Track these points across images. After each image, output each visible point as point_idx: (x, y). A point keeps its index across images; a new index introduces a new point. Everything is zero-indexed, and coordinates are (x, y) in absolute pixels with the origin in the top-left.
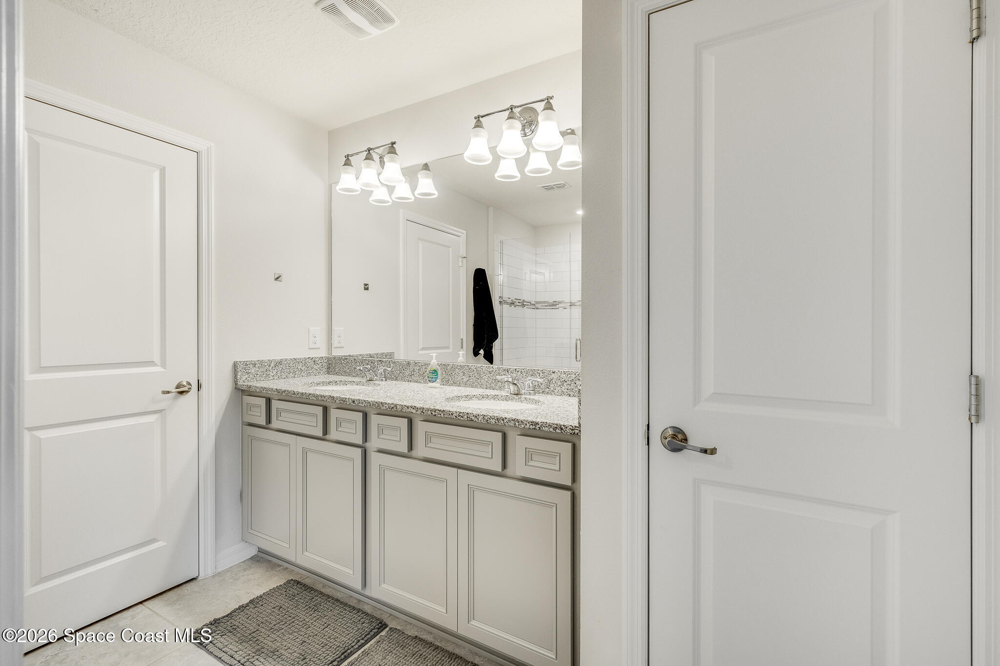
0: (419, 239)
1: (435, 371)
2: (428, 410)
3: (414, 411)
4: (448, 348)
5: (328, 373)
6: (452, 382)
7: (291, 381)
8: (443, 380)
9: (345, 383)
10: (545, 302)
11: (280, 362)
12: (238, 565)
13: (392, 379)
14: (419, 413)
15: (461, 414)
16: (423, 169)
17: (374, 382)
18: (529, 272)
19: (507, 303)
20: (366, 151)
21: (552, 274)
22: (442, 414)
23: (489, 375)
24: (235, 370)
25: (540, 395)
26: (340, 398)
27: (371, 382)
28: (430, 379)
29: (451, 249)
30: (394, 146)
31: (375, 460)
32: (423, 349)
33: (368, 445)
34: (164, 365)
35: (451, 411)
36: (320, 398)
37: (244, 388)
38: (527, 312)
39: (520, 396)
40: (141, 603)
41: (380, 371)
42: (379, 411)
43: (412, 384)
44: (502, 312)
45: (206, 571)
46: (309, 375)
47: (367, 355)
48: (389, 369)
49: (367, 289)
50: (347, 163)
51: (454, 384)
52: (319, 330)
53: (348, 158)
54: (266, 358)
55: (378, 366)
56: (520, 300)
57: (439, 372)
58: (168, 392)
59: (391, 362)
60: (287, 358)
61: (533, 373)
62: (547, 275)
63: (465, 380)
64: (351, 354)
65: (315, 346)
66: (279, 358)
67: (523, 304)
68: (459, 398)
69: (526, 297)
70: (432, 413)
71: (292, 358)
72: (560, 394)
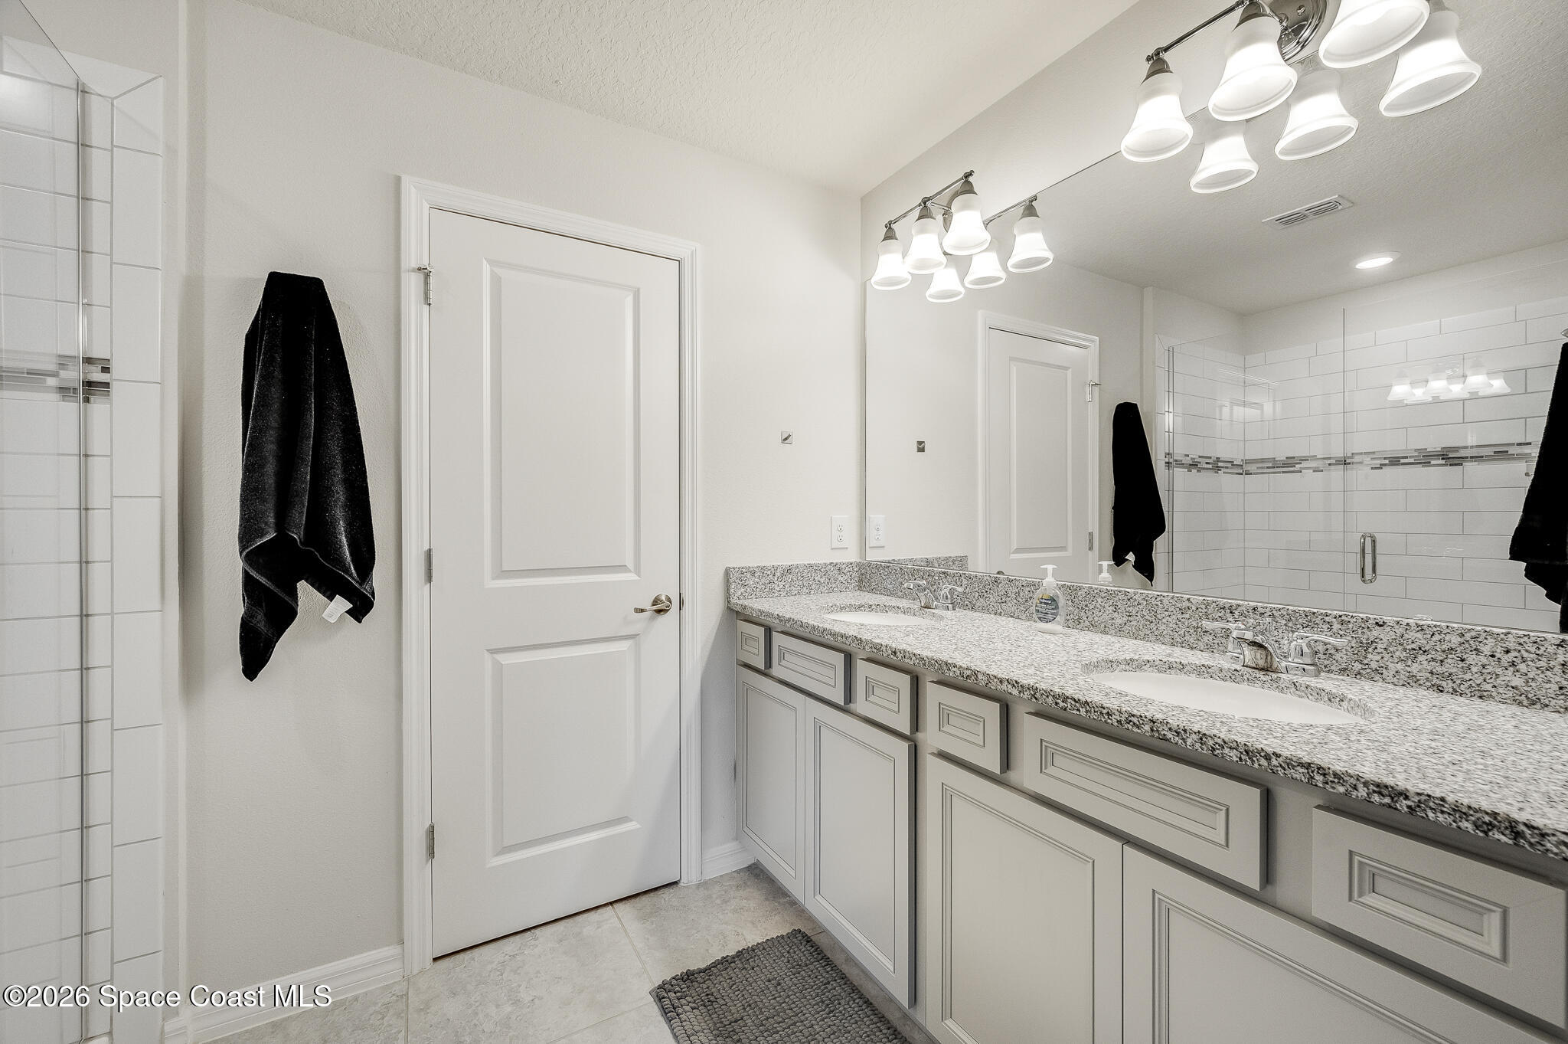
0: (1012, 359)
1: (1053, 600)
2: (1047, 693)
3: (1015, 692)
4: (1063, 548)
5: (860, 588)
6: (1087, 623)
7: (804, 600)
8: (1068, 617)
9: (885, 609)
10: (1262, 460)
11: (789, 570)
12: (730, 875)
13: (964, 607)
14: (1025, 696)
15: (1135, 720)
16: (1024, 216)
17: (933, 611)
18: (1228, 404)
19: (1181, 465)
20: (920, 205)
21: (1278, 405)
22: (1083, 710)
23: (1180, 616)
24: (728, 581)
25: (1332, 675)
26: (872, 643)
27: (926, 609)
28: (1042, 615)
29: (1069, 372)
30: (971, 179)
31: (935, 772)
32: (1018, 550)
33: (920, 736)
34: (638, 573)
35: (1105, 705)
36: (839, 638)
37: (738, 608)
38: (1227, 481)
39: (1274, 676)
40: (611, 903)
41: (943, 592)
42: (941, 677)
43: (1004, 621)
44: (1171, 482)
45: (690, 877)
46: (831, 590)
47: (922, 560)
48: (960, 589)
49: (921, 449)
50: (890, 235)
51: (1093, 626)
52: (846, 518)
53: (890, 228)
54: (768, 563)
55: (941, 581)
56: (1210, 458)
57: (1062, 602)
58: (642, 611)
59: (963, 576)
60: (798, 563)
61: (1310, 621)
62: (1268, 408)
63: (1119, 621)
64: (896, 558)
65: (840, 545)
66: (787, 563)
67: (1216, 466)
68: (1111, 664)
69: (1224, 452)
70: (1056, 703)
71: (806, 563)
72: (1401, 682)
